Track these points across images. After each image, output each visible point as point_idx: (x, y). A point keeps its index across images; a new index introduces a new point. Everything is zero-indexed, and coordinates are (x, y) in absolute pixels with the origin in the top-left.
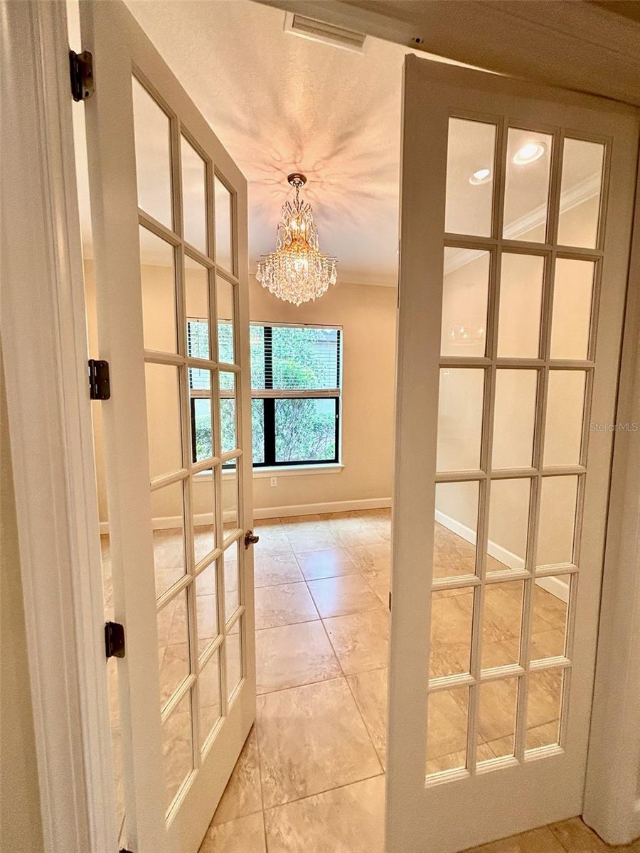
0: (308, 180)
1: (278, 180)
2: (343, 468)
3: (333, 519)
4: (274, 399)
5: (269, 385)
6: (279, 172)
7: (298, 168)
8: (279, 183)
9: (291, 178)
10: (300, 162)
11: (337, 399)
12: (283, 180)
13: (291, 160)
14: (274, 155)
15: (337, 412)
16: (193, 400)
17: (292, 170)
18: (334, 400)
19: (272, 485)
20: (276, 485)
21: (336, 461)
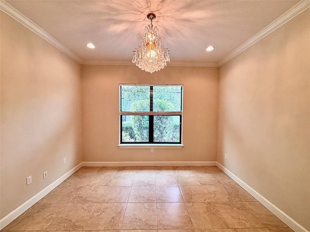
0: (156, 16)
1: (144, 19)
2: (183, 147)
3: (177, 169)
4: (153, 115)
5: (151, 109)
6: (142, 14)
7: (150, 10)
8: (144, 20)
9: (148, 16)
10: (150, 6)
11: (181, 116)
12: (145, 18)
13: (146, 6)
14: (138, 5)
15: (181, 122)
16: (121, 116)
17: (147, 12)
18: (179, 116)
19: (151, 152)
20: (153, 152)
21: (180, 143)
